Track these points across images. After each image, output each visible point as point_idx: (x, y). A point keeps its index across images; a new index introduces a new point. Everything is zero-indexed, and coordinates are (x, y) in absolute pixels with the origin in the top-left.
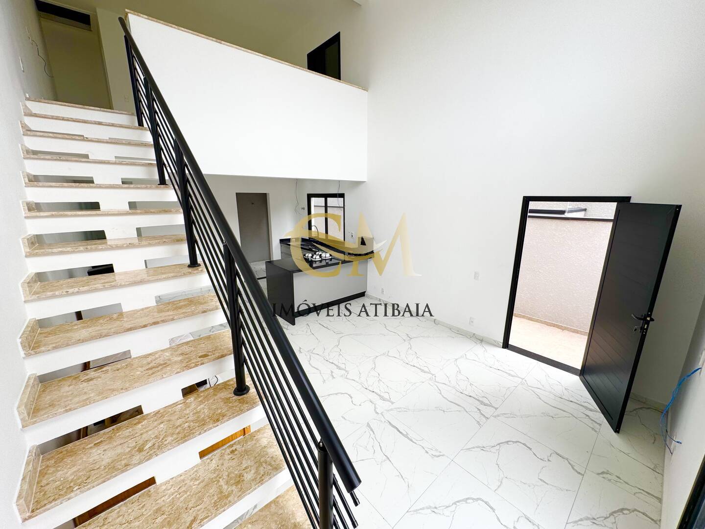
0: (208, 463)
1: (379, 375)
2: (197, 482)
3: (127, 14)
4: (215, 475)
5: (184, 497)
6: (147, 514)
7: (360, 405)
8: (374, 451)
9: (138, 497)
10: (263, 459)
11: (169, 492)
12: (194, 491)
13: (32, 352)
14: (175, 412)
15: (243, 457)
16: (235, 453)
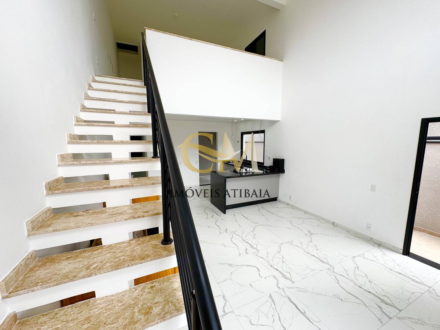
0: (133, 292)
1: (283, 257)
2: (120, 305)
3: (145, 30)
4: (134, 302)
5: (107, 313)
6: (80, 319)
7: (265, 278)
8: (274, 320)
9: (81, 304)
10: (170, 299)
11: (100, 306)
12: (116, 311)
13: (50, 192)
14: (120, 248)
15: (157, 294)
16: (153, 289)
